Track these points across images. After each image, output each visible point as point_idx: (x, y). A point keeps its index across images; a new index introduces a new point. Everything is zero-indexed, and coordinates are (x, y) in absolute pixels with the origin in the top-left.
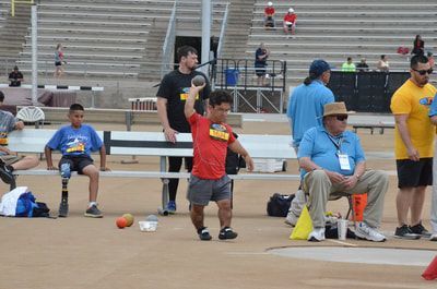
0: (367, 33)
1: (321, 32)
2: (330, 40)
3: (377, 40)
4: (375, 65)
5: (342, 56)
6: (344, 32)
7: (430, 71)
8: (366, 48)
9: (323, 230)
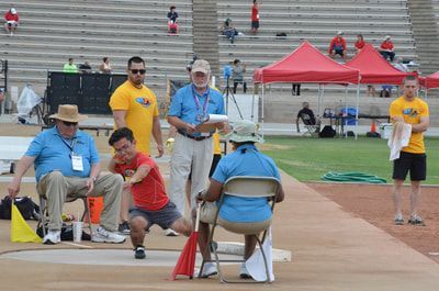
0: (89, 34)
1: (42, 32)
2: (52, 40)
3: (99, 42)
4: (97, 67)
5: (64, 57)
6: (66, 33)
7: (142, 72)
8: (88, 50)
9: (59, 233)
